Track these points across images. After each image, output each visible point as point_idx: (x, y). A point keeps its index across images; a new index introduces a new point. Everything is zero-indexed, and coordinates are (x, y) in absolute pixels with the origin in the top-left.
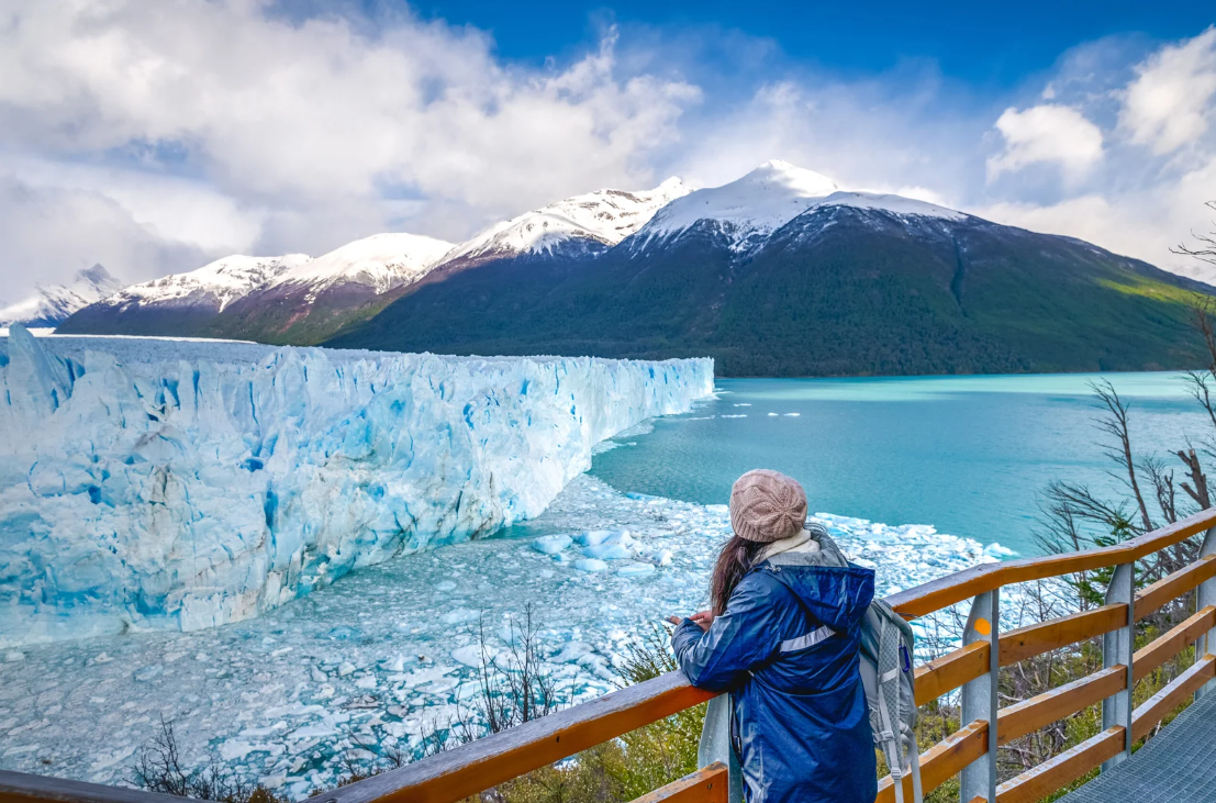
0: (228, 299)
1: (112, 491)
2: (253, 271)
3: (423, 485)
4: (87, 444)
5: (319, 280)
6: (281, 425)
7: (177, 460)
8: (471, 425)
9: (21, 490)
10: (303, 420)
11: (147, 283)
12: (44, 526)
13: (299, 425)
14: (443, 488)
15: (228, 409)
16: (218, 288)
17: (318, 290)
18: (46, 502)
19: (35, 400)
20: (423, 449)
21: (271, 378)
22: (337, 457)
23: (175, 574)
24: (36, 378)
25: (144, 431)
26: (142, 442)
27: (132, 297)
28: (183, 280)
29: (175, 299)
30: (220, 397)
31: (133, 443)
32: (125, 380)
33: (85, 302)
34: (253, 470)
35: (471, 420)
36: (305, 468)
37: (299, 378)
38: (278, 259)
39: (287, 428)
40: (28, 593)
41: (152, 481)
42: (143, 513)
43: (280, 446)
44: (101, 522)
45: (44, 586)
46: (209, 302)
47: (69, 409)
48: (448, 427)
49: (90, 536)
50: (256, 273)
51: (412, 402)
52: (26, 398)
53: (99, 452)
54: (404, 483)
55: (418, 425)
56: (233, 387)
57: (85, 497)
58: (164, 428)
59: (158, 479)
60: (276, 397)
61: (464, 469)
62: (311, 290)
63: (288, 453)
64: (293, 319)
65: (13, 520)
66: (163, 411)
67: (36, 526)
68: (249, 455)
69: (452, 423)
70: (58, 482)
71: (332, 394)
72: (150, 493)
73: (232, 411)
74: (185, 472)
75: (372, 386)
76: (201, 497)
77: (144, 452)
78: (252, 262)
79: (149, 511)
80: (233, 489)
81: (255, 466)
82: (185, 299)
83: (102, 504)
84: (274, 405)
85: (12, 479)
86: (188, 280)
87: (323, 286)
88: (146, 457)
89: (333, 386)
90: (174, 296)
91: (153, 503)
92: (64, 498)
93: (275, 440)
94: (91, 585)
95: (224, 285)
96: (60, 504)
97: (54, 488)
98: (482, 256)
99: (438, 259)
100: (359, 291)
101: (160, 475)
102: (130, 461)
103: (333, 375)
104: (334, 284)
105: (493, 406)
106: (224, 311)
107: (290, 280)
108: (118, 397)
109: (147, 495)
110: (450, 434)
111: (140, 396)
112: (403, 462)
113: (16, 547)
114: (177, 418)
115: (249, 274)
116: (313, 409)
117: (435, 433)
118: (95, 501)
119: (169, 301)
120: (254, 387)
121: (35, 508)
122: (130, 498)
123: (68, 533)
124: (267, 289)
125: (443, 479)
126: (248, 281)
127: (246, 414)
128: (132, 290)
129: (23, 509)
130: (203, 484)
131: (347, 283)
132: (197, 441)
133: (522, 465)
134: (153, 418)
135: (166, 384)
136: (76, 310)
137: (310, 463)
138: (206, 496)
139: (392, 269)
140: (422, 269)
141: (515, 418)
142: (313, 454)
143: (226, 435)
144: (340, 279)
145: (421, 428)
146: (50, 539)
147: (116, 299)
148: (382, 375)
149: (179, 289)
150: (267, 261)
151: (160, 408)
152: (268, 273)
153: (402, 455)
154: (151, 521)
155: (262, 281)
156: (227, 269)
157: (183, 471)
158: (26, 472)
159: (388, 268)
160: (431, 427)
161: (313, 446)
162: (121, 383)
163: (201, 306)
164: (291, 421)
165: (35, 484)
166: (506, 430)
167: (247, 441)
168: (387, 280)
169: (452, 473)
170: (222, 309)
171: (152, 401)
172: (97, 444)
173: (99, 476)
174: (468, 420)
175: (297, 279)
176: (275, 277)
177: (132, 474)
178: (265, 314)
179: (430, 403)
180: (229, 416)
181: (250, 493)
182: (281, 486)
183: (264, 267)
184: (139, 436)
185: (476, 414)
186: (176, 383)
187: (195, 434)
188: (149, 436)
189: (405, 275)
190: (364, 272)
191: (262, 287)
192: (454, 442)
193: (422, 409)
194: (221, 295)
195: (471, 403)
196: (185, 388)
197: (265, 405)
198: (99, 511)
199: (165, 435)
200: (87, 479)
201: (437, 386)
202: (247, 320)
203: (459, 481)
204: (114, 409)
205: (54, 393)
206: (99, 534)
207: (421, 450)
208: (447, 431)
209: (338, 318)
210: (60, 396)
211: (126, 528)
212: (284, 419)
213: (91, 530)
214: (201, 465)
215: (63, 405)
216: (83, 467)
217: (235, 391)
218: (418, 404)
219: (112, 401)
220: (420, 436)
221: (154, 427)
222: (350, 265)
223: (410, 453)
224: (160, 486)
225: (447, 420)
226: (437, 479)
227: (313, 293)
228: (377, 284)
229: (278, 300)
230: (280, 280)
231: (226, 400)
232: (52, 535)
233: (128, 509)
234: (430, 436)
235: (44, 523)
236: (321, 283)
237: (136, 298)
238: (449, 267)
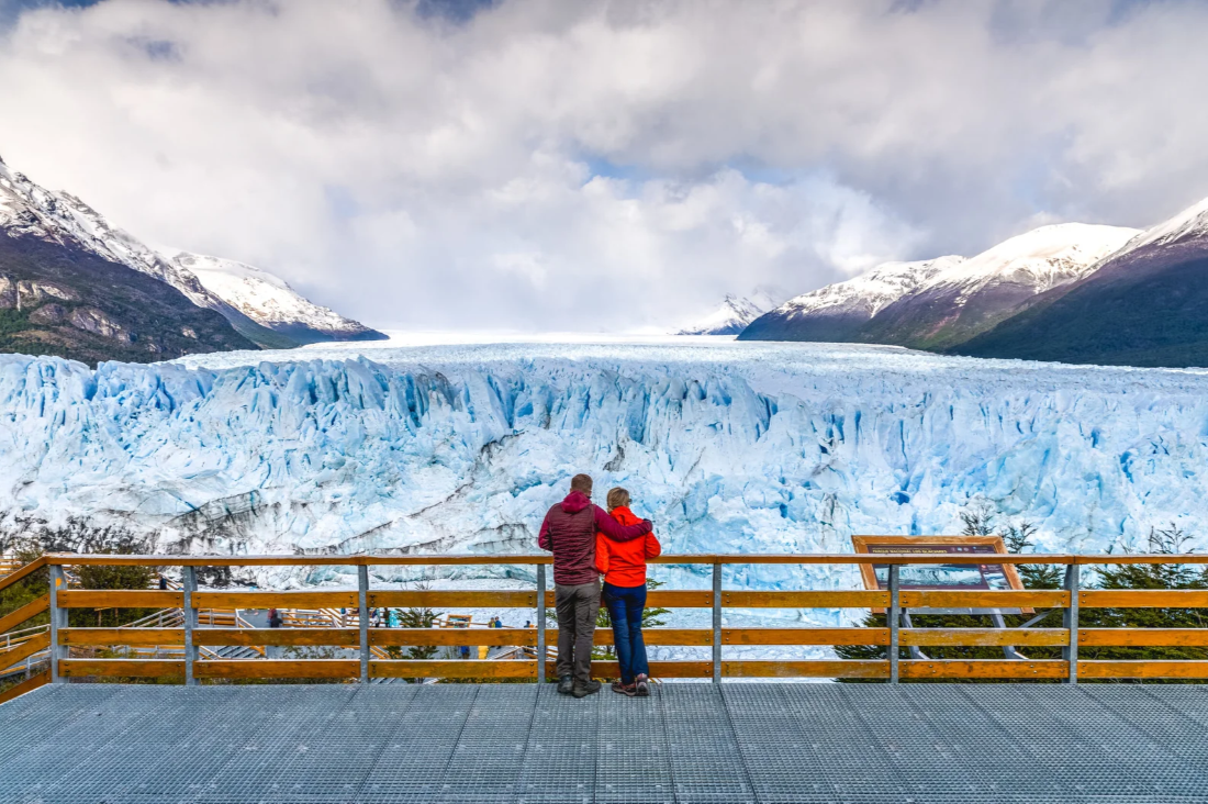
0: (880, 304)
1: (795, 509)
2: (904, 276)
3: (1067, 534)
4: (778, 468)
5: (972, 281)
6: (927, 464)
7: (842, 490)
8: (1129, 475)
9: (737, 502)
10: (947, 460)
11: (810, 293)
12: (751, 530)
13: (942, 464)
14: (1090, 540)
15: (882, 445)
16: (870, 294)
17: (970, 292)
18: (752, 512)
19: (746, 431)
20: (1068, 498)
21: (919, 416)
22: (977, 498)
23: (837, 582)
24: (747, 415)
25: (818, 462)
26: (817, 472)
27: (797, 306)
28: (840, 288)
29: (833, 306)
30: (876, 435)
31: (810, 470)
32: (805, 418)
33: (761, 311)
34: (900, 503)
35: (1130, 470)
36: (947, 506)
37: (946, 416)
38: (929, 262)
39: (932, 467)
40: (738, 576)
41: (822, 506)
42: (815, 530)
43: (925, 484)
44: (786, 533)
45: (749, 573)
46: (862, 309)
47: (766, 439)
48: (1098, 478)
49: (779, 542)
50: (907, 277)
51: (1057, 450)
52: (741, 430)
53: (785, 475)
54: (1045, 530)
55: (1063, 473)
56: (887, 427)
57: (777, 512)
58: (833, 461)
59: (827, 505)
60: (923, 435)
61: (1116, 522)
62: (963, 292)
63: (932, 491)
64: (942, 324)
65: (733, 522)
66: (831, 443)
67: (746, 530)
68: (898, 488)
69: (1103, 474)
70: (760, 498)
71: (976, 432)
72: (822, 515)
73: (885, 447)
74: (848, 501)
75: (1018, 424)
76: (858, 522)
77: (818, 480)
78: (904, 268)
79: (820, 530)
80: (884, 520)
81: (903, 499)
82: (842, 306)
83: (788, 519)
84: (921, 442)
85: (733, 493)
86: (845, 288)
87: (976, 287)
88: (820, 484)
89: (978, 425)
90: (832, 304)
91: (824, 523)
92: (763, 511)
93: (920, 477)
94: (778, 579)
95: (876, 292)
96: (761, 515)
97: (758, 502)
98: (1177, 242)
99: (1115, 250)
100: (1015, 291)
101: (829, 501)
102: (807, 485)
103: (978, 414)
104: (987, 285)
105: (1161, 454)
106: (876, 317)
107: (941, 284)
108: (800, 431)
109: (819, 517)
110: (1100, 485)
111: (815, 431)
112: (1045, 508)
113: (732, 542)
114: (842, 451)
115: (901, 279)
116: (957, 445)
117: (1082, 483)
118: (783, 516)
119: (828, 308)
120: (904, 425)
121: (746, 516)
122: (807, 517)
123: (765, 537)
124: (917, 294)
125: (1090, 530)
126: (899, 286)
127: (897, 450)
128: (797, 300)
129: (738, 516)
130: (861, 513)
131: (1002, 283)
132: (857, 473)
133: (1196, 525)
134: (824, 450)
135: (834, 421)
136: (754, 319)
137: (952, 502)
138: (863, 523)
139: (1056, 264)
140: (1094, 261)
141: (1190, 469)
142: (954, 493)
143: (880, 470)
144: (995, 279)
145: (1065, 477)
146: (754, 541)
147: (785, 309)
148: (1029, 412)
149: (837, 297)
150: (918, 265)
151: (829, 440)
152: (920, 277)
153: (1045, 502)
154: (821, 538)
155: (913, 285)
156: (880, 276)
157: (846, 500)
158: (741, 489)
159: (1052, 263)
160: (1079, 477)
161: (955, 486)
162: (802, 420)
163: (855, 312)
164: (936, 460)
165: (747, 497)
166: (1176, 484)
167: (896, 476)
168: (1049, 277)
169: (1101, 526)
170: (873, 315)
171: (824, 436)
172: (784, 469)
173: (787, 496)
174: (1125, 470)
175: (948, 282)
176: (927, 281)
177: (809, 498)
178: (914, 319)
179: (1078, 451)
180: (883, 451)
181: (898, 524)
182: (925, 521)
183: (915, 271)
184: (814, 466)
185: (1136, 464)
186: (842, 419)
187: (855, 466)
188: (822, 466)
189: (1072, 270)
190: (1022, 270)
191: (912, 292)
192: (1104, 493)
193: (1069, 458)
194: (874, 301)
195: (1131, 451)
196: (849, 425)
197: (914, 442)
198: (786, 523)
199: (833, 467)
200: (779, 498)
201: (1088, 433)
202: (896, 325)
203: (1109, 535)
204: (797, 440)
205: (758, 426)
206: (784, 541)
207: (1066, 499)
208: (1096, 481)
209: (990, 320)
210: (762, 429)
211: (803, 540)
212: (930, 458)
213: (780, 538)
214: (859, 496)
215: (763, 436)
216: (776, 489)
217: (889, 430)
218: (1064, 452)
219: (795, 435)
220: (1065, 485)
221: (825, 459)
222: (1007, 263)
223: (1052, 501)
224: (829, 510)
225: (1097, 470)
226: (1084, 530)
227: (964, 296)
228: (1037, 281)
229: (927, 304)
230: (932, 283)
231: (881, 437)
232: (756, 537)
233: (805, 525)
234: (1076, 485)
235: (750, 527)
236: (973, 284)
237: (800, 307)
238: (1131, 259)
